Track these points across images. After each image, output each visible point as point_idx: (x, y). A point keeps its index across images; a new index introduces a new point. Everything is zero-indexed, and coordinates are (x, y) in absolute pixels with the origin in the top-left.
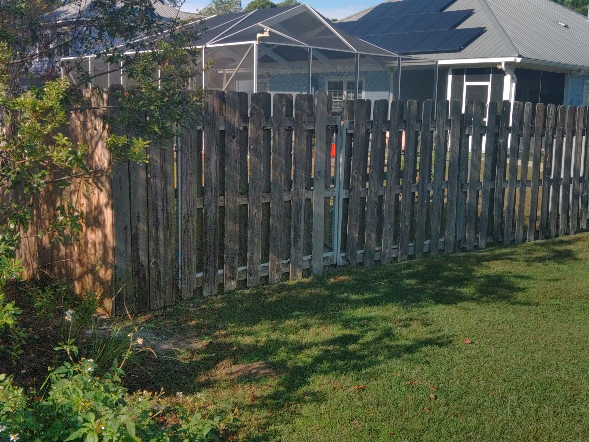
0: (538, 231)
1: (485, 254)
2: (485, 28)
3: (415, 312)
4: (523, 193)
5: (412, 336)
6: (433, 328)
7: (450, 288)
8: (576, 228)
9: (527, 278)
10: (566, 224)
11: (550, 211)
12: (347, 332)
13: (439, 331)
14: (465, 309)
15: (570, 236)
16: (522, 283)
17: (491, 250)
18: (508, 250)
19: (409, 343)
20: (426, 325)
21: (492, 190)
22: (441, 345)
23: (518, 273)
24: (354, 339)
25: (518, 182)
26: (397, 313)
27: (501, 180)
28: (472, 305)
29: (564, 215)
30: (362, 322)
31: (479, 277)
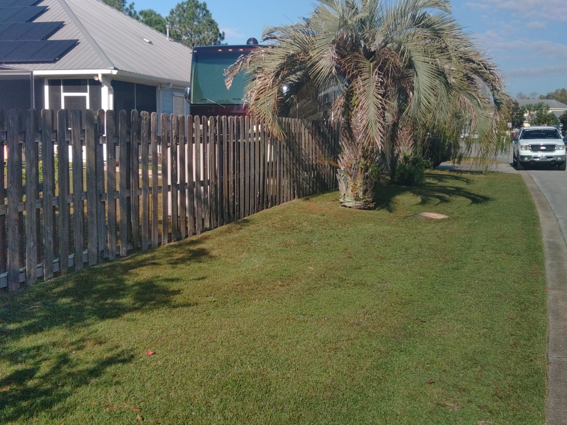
0: (171, 234)
1: (129, 261)
2: (78, 40)
3: (83, 332)
4: (155, 199)
5: (91, 358)
6: (109, 345)
7: (109, 301)
8: (201, 228)
9: (177, 280)
10: (193, 225)
11: (179, 215)
12: (19, 367)
13: (117, 347)
14: (133, 320)
15: (197, 236)
16: (174, 286)
17: (133, 257)
18: (148, 256)
19: (91, 366)
20: (101, 343)
21: (129, 198)
22: (124, 361)
23: (166, 276)
24: (29, 374)
25: (150, 189)
26: (65, 336)
27: (135, 188)
28: (137, 315)
29: (191, 217)
30: (31, 353)
31: (133, 286)
